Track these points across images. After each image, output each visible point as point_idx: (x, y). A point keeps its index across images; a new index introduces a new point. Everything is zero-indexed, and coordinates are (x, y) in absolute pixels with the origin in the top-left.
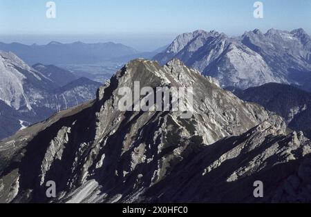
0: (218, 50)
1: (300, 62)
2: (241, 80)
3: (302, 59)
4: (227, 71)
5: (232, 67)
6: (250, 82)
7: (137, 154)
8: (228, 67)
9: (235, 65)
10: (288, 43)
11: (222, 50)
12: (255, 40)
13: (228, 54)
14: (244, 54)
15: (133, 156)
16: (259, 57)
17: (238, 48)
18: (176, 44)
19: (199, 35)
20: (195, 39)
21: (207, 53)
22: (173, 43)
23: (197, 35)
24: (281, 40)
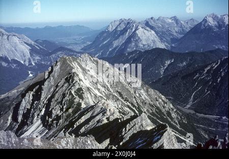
0: (132, 29)
1: (175, 34)
2: (144, 45)
3: (176, 32)
4: (137, 41)
5: (139, 38)
6: (148, 46)
7: (55, 110)
8: (137, 38)
9: (141, 37)
10: (169, 24)
11: (134, 30)
12: (152, 23)
13: (137, 32)
14: (145, 31)
15: (53, 111)
16: (153, 32)
17: (142, 28)
18: (111, 26)
19: (123, 21)
20: (120, 24)
21: (127, 31)
22: (109, 26)
23: (122, 21)
24: (165, 22)
